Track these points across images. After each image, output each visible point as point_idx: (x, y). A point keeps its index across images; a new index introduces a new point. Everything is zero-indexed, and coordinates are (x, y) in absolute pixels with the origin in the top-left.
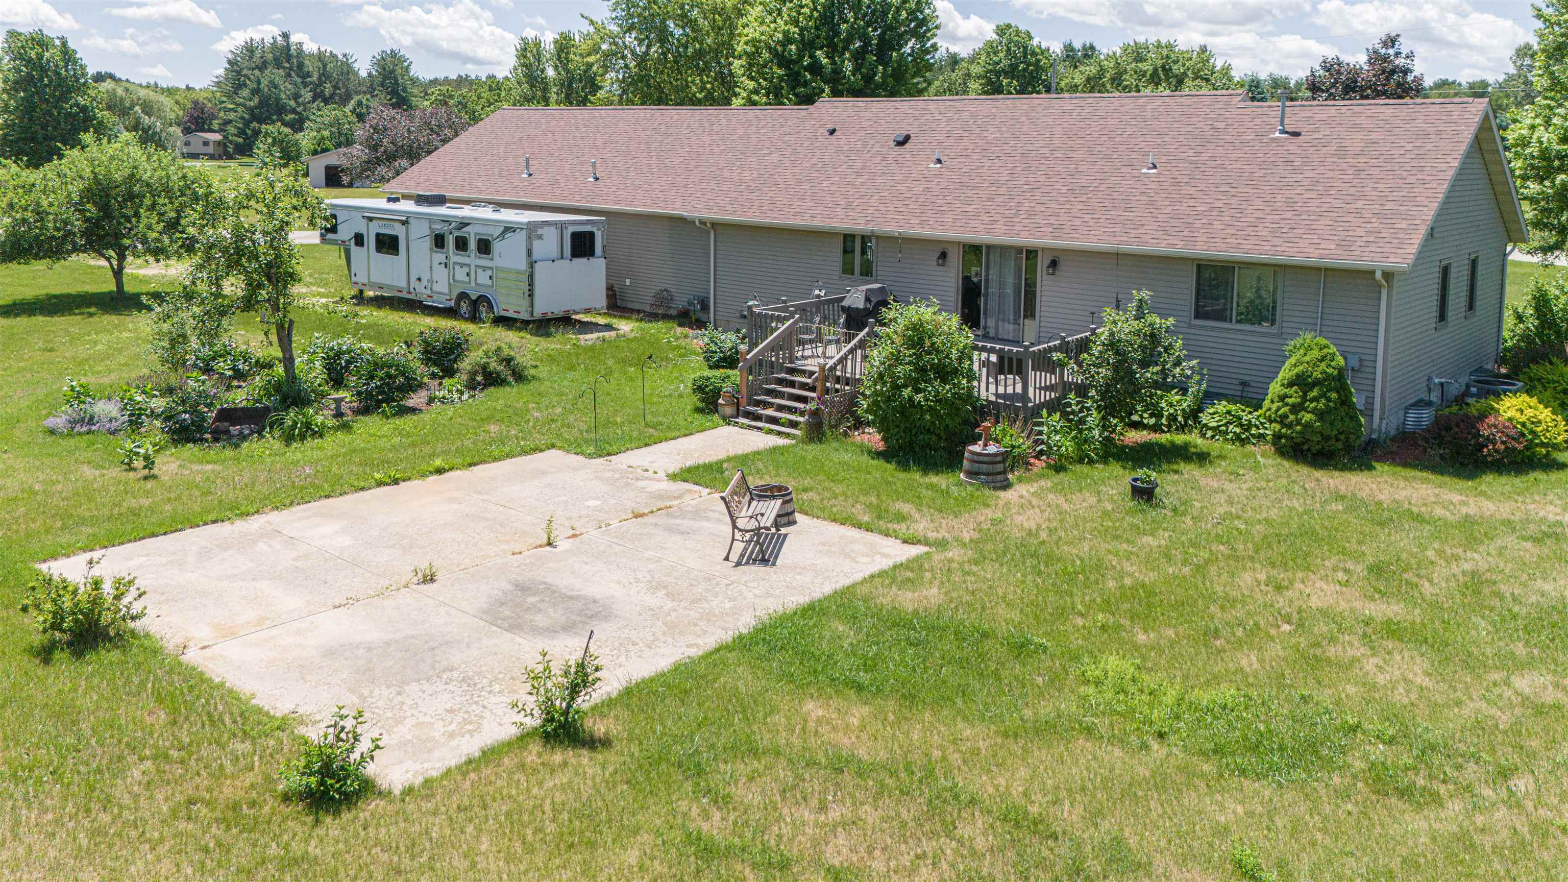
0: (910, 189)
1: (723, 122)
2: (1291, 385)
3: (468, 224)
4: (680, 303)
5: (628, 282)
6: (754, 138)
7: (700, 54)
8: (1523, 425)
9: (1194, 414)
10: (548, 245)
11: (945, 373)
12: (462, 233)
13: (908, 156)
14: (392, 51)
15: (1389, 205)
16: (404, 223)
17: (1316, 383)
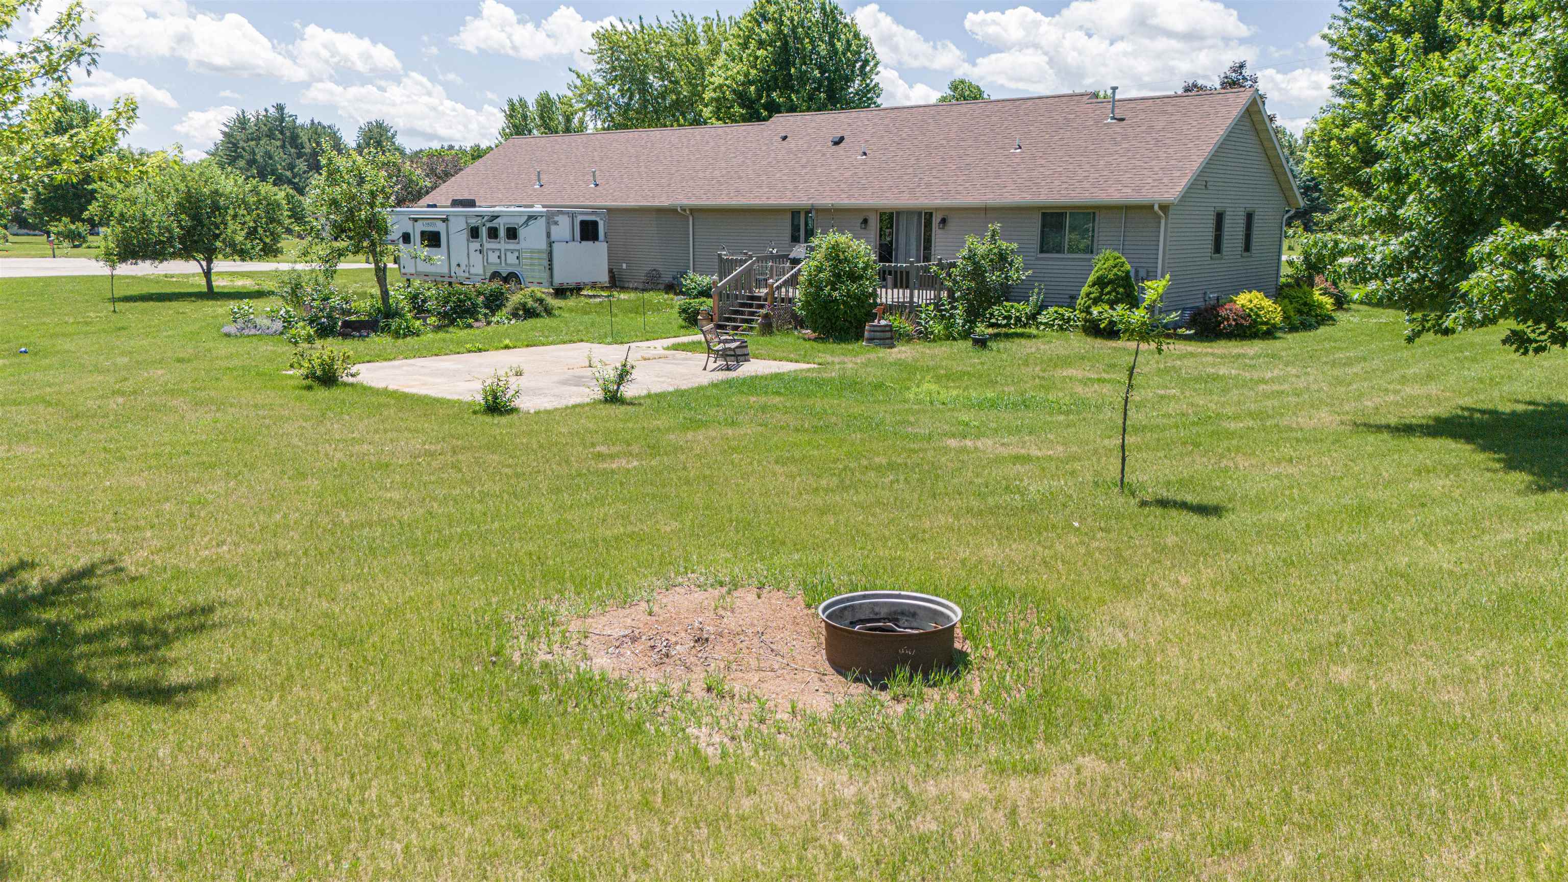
0: (842, 174)
1: (698, 137)
2: (1094, 285)
3: (497, 217)
4: (667, 278)
5: (624, 266)
6: (723, 149)
7: (677, 104)
8: (1251, 310)
9: (1033, 317)
10: (563, 229)
11: (854, 277)
12: (494, 224)
13: (842, 152)
14: (377, 122)
15: (1173, 162)
16: (445, 220)
17: (1111, 282)
